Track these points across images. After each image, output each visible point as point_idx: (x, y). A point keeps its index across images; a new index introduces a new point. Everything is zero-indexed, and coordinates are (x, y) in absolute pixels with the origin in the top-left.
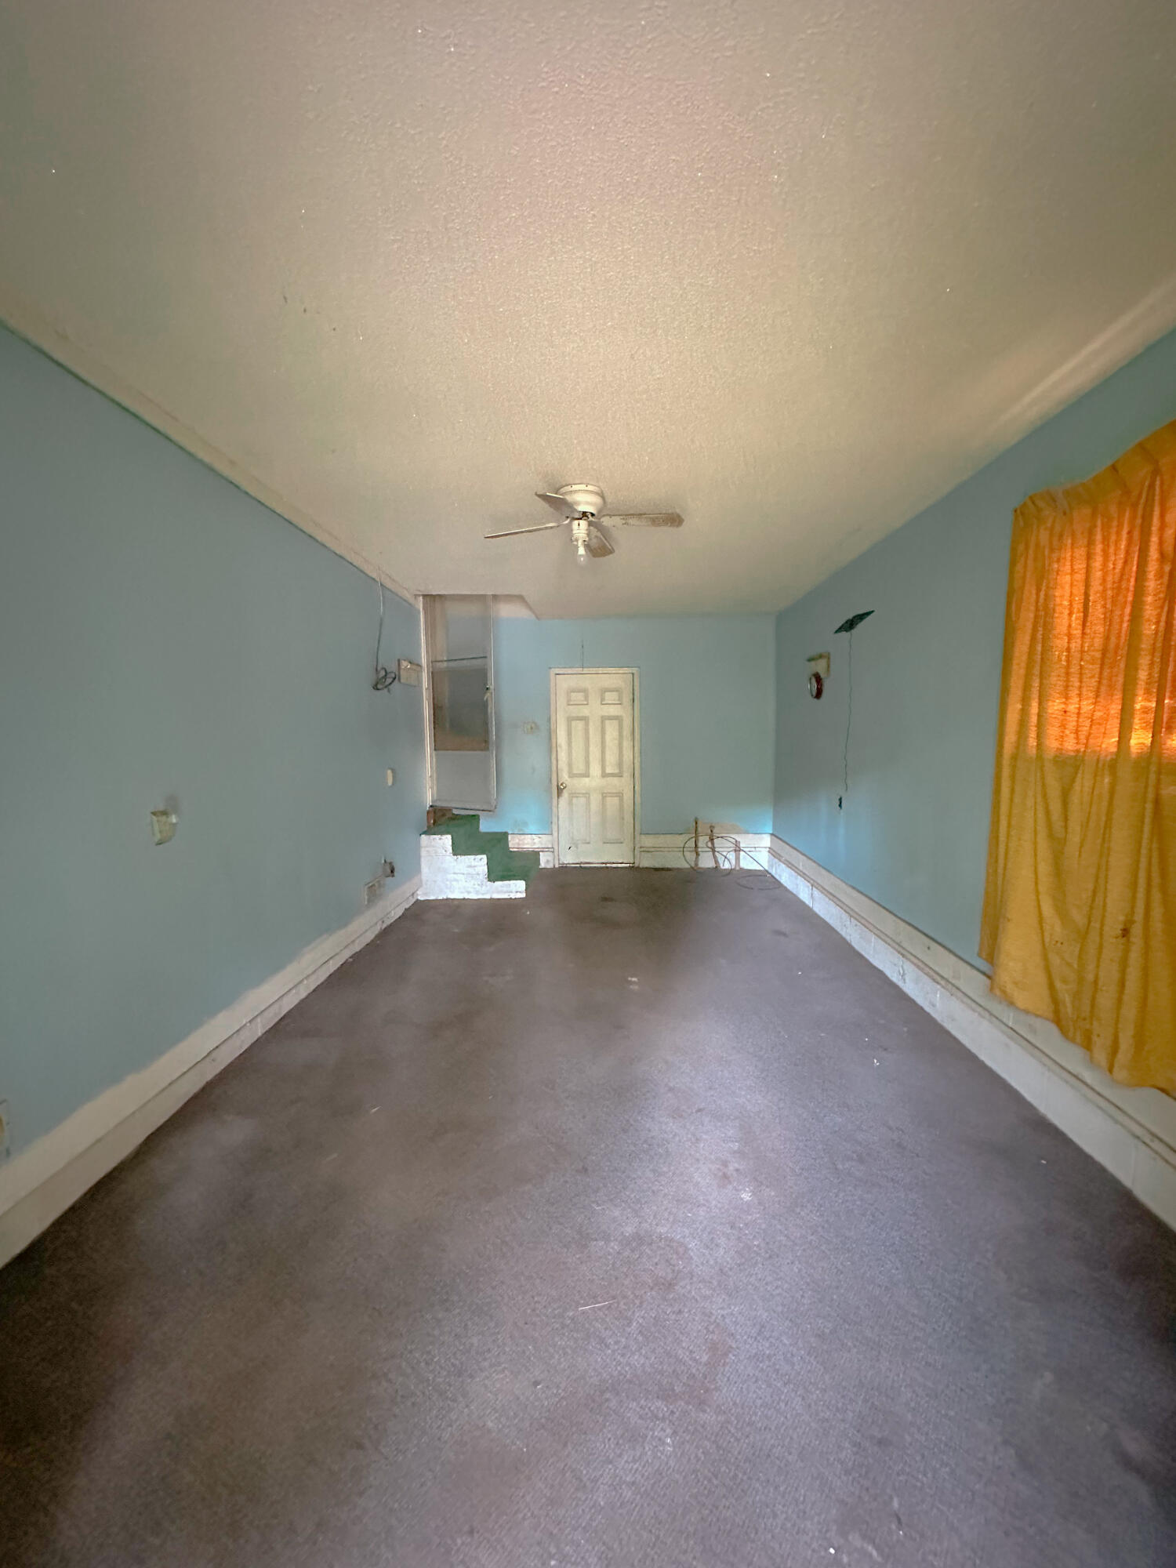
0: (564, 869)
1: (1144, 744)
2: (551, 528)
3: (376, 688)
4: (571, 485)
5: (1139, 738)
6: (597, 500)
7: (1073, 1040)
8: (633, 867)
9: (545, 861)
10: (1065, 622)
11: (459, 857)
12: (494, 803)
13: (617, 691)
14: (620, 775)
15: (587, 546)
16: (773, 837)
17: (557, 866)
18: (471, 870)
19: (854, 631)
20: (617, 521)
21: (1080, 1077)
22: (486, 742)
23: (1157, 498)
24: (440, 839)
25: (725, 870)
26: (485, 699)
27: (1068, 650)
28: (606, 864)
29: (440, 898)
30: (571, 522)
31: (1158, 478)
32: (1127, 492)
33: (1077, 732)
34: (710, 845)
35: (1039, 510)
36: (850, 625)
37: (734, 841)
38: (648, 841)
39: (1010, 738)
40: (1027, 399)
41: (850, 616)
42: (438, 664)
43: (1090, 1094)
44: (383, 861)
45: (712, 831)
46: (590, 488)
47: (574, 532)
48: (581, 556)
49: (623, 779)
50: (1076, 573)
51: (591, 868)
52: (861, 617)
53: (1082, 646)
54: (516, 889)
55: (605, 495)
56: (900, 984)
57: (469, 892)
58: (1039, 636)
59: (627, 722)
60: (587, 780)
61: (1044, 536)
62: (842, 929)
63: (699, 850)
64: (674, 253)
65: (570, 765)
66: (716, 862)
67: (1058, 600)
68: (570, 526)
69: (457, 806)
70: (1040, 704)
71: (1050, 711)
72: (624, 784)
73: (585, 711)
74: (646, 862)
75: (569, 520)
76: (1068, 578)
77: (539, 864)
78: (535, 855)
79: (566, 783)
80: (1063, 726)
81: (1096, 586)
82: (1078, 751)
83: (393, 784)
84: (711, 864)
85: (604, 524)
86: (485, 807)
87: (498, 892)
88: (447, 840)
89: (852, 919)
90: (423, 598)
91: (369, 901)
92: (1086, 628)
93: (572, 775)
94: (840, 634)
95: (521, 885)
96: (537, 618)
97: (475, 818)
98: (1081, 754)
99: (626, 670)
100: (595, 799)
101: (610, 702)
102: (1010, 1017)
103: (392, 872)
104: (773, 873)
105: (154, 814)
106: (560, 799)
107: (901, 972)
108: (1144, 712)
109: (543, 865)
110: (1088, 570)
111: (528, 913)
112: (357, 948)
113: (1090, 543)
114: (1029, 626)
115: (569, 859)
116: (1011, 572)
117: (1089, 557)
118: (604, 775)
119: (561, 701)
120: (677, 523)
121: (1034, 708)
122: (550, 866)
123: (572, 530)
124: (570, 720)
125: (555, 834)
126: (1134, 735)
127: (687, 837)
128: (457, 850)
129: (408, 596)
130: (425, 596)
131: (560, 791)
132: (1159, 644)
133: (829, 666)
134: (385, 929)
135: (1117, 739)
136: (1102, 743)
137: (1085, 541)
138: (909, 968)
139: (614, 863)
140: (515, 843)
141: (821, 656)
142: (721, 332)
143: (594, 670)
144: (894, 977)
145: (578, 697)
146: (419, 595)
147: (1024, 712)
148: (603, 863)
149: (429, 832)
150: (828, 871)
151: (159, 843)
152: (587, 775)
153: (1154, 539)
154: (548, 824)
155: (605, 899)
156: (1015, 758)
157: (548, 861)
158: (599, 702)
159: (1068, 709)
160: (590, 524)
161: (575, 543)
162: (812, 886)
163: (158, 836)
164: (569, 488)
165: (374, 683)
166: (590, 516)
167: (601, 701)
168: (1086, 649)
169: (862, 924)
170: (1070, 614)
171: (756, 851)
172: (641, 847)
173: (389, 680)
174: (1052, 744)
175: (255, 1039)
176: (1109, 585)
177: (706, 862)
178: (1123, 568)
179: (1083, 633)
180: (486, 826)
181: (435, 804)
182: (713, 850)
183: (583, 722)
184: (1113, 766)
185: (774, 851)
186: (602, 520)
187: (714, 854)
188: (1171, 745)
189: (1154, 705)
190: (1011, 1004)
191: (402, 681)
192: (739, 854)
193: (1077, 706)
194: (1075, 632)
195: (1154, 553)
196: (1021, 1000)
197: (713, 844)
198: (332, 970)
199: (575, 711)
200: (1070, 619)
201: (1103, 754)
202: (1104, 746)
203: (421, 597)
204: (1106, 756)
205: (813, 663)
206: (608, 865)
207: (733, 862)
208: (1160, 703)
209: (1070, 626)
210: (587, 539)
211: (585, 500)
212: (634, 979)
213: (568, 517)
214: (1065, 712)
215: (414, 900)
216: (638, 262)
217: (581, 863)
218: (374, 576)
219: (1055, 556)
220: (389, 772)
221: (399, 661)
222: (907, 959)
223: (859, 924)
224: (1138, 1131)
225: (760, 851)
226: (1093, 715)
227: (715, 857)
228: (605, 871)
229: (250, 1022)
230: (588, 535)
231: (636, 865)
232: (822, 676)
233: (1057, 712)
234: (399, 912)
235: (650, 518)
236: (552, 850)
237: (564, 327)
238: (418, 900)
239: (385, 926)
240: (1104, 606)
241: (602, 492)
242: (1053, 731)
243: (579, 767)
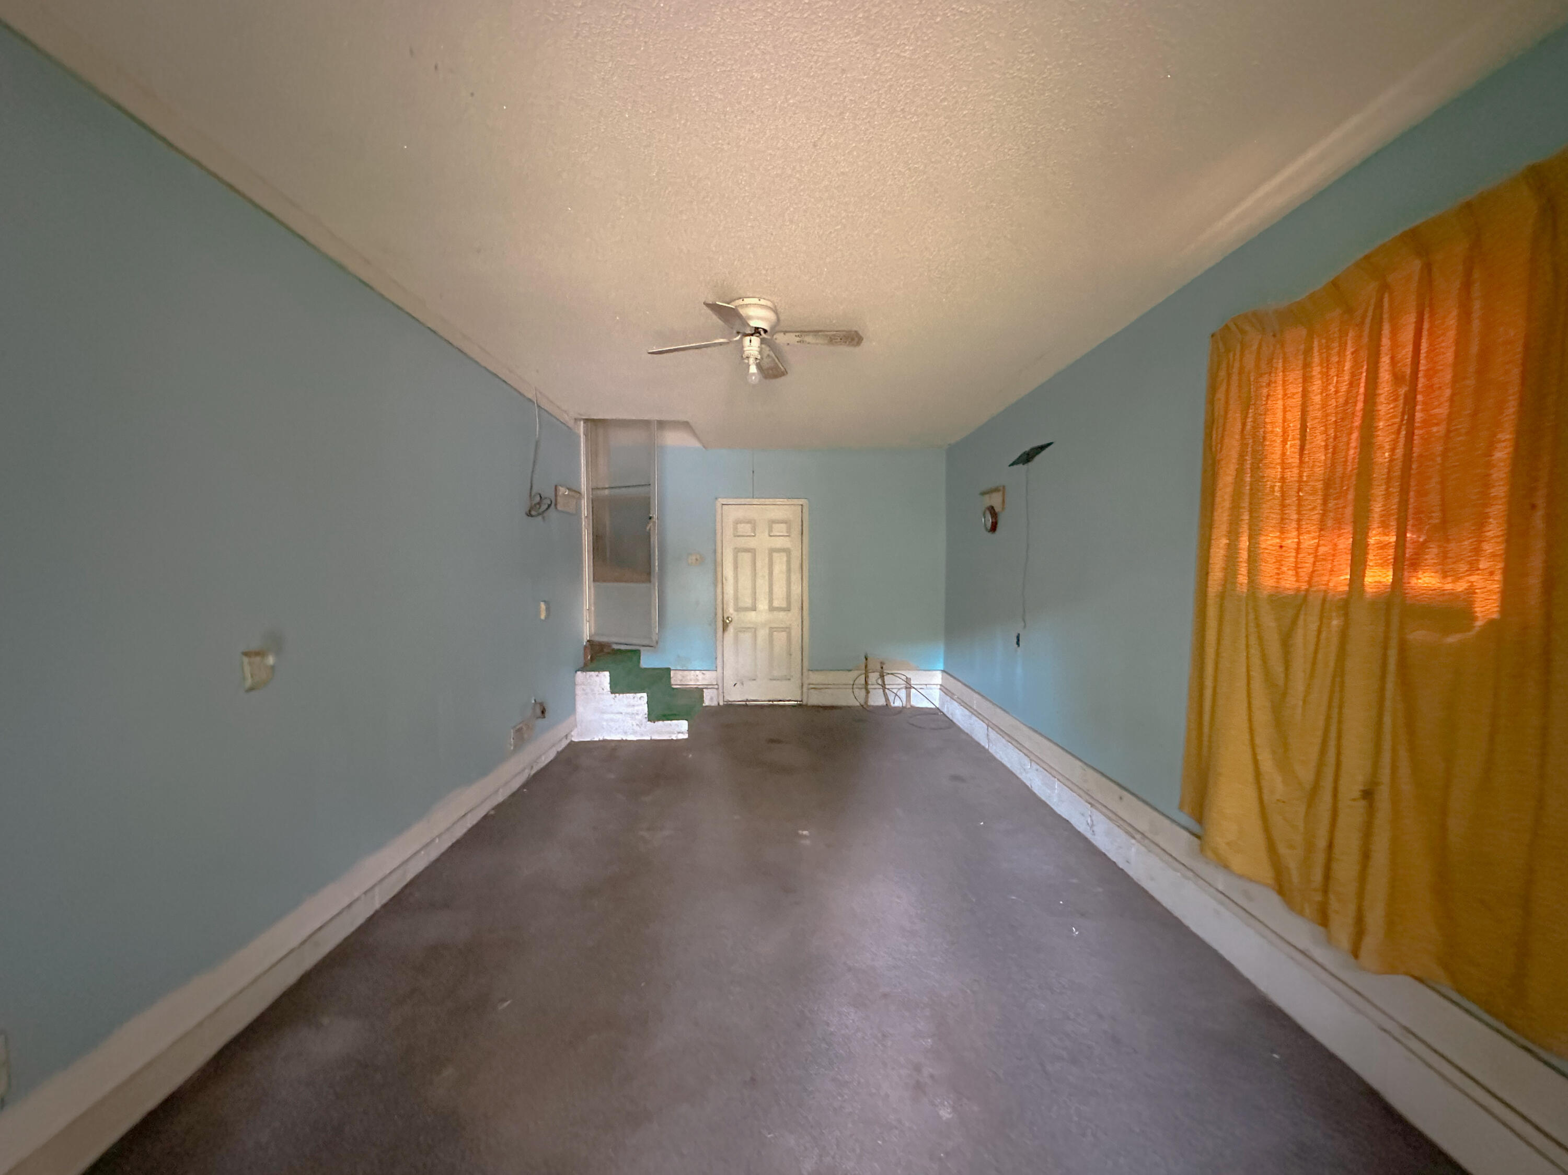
0: (730, 707)
1: (1380, 582)
2: (721, 344)
3: (529, 514)
4: (742, 298)
5: (1374, 576)
6: (770, 315)
7: (1301, 913)
8: (800, 705)
9: (710, 700)
10: (1278, 450)
11: (617, 695)
12: (655, 637)
13: (786, 523)
14: (788, 609)
15: (759, 366)
16: (945, 674)
17: (721, 703)
18: (630, 710)
19: (1030, 464)
20: (792, 338)
21: (1307, 953)
22: (649, 574)
23: (1386, 316)
24: (597, 676)
25: (895, 707)
26: (648, 528)
27: (1283, 479)
28: (773, 701)
29: (596, 739)
30: (741, 339)
31: (1386, 295)
32: (1350, 311)
33: (1296, 568)
34: (880, 682)
35: (1243, 332)
36: (1027, 457)
37: (904, 678)
38: (816, 678)
39: (1216, 574)
40: (1232, 215)
41: (1027, 448)
42: (599, 492)
43: (1324, 975)
44: (533, 702)
45: (882, 668)
46: (763, 302)
47: (745, 349)
48: (753, 374)
49: (790, 614)
50: (1289, 397)
51: (756, 706)
52: (1042, 448)
53: (1301, 476)
54: (678, 729)
55: (779, 310)
56: (1089, 835)
57: (626, 733)
58: (1248, 465)
59: (796, 554)
60: (753, 613)
61: (1249, 361)
62: (1021, 773)
63: (869, 687)
64: (869, 11)
65: (736, 599)
66: (887, 699)
67: (1269, 427)
68: (740, 342)
69: (616, 638)
70: (1251, 538)
71: (1263, 546)
72: (792, 619)
73: (752, 543)
74: (815, 699)
75: (739, 336)
76: (1280, 403)
77: (703, 701)
78: (699, 692)
79: (732, 617)
80: (1279, 562)
81: (1315, 412)
82: (1298, 590)
83: (546, 618)
84: (881, 702)
85: (777, 341)
86: (644, 643)
87: (660, 733)
88: (605, 677)
89: (1033, 763)
90: (584, 423)
91: (515, 746)
92: (1304, 456)
93: (738, 609)
94: (1015, 467)
95: (683, 725)
96: (704, 447)
97: (637, 653)
98: (1303, 593)
99: (796, 501)
100: (763, 633)
101: (778, 534)
102: (1221, 880)
103: (543, 712)
104: (945, 711)
105: (246, 654)
106: (726, 634)
107: (1089, 821)
108: (1382, 548)
109: (707, 702)
110: (1305, 394)
111: (690, 756)
112: (500, 798)
113: (1307, 366)
114: (1234, 454)
115: (736, 696)
116: (1211, 401)
117: (1306, 379)
118: (772, 609)
119: (729, 532)
120: (855, 342)
121: (1244, 542)
122: (714, 703)
123: (743, 347)
124: (737, 551)
125: (719, 669)
126: (1369, 573)
127: (855, 674)
128: (616, 688)
129: (566, 418)
130: (586, 421)
131: (725, 627)
132: (1397, 473)
133: (1004, 501)
134: (535, 775)
135: (1348, 577)
136: (1329, 581)
137: (1300, 363)
138: (1098, 817)
139: (781, 701)
140: (678, 679)
141: (996, 490)
142: (915, 119)
143: (762, 501)
144: (1082, 827)
145: (745, 528)
146: (580, 420)
147: (1232, 549)
148: (770, 701)
149: (585, 668)
150: (1004, 710)
151: (251, 689)
152: (754, 609)
153: (1385, 360)
154: (713, 660)
155: (772, 741)
156: (1222, 596)
157: (712, 699)
158: (767, 534)
159: (1284, 544)
160: (763, 341)
161: (746, 361)
162: (988, 726)
163: (249, 682)
164: (740, 302)
165: (527, 510)
166: (762, 332)
167: (769, 533)
168: (1305, 479)
169: (1043, 768)
170: (1284, 442)
171: (927, 689)
172: (809, 684)
173: (544, 507)
174: (1267, 582)
175: (371, 913)
176: (1331, 410)
177: (877, 699)
178: (1348, 392)
179: (1301, 462)
180: (648, 661)
181: (592, 639)
182: (883, 686)
183: (750, 554)
184: (1345, 606)
185: (946, 689)
186: (775, 337)
187: (884, 691)
188: (1416, 584)
189: (1393, 539)
190: (1225, 866)
191: (559, 507)
192: (910, 692)
193: (1296, 540)
194: (1290, 461)
195: (1385, 375)
196: (1237, 862)
197: (883, 682)
198: (469, 825)
199: (743, 542)
200: (1284, 446)
201: (1331, 593)
202: (1331, 584)
203: (582, 422)
204: (1334, 595)
205: (987, 497)
206: (775, 703)
207: (904, 700)
208: (1401, 535)
209: (1284, 454)
210: (759, 357)
211: (758, 316)
212: (805, 833)
213: (738, 333)
214: (1281, 547)
215: (568, 741)
216: (827, 20)
217: (747, 700)
218: (530, 396)
219: (1265, 379)
220: (543, 606)
221: (556, 487)
222: (1097, 809)
223: (1041, 769)
224: (1390, 1025)
225: (931, 689)
226: (1316, 550)
227: (885, 695)
228: (772, 709)
229: (365, 893)
230: (760, 352)
231: (804, 702)
232: (997, 509)
233: (1271, 548)
234: (551, 755)
235: (827, 336)
236: (716, 687)
237: (739, 103)
238: (572, 741)
239: (533, 772)
240: (1325, 432)
241: (775, 307)
242: (1268, 568)
243: (747, 601)
